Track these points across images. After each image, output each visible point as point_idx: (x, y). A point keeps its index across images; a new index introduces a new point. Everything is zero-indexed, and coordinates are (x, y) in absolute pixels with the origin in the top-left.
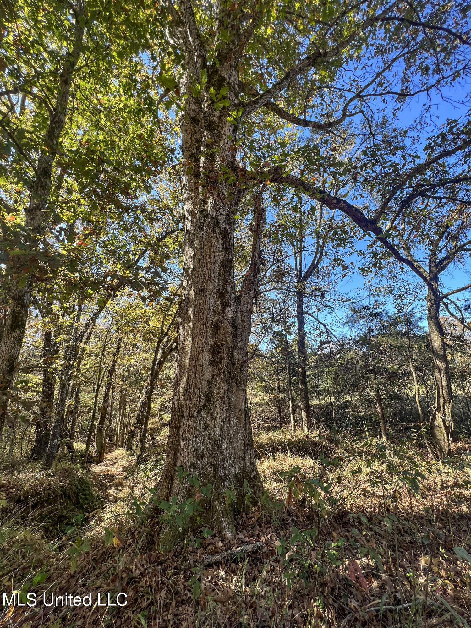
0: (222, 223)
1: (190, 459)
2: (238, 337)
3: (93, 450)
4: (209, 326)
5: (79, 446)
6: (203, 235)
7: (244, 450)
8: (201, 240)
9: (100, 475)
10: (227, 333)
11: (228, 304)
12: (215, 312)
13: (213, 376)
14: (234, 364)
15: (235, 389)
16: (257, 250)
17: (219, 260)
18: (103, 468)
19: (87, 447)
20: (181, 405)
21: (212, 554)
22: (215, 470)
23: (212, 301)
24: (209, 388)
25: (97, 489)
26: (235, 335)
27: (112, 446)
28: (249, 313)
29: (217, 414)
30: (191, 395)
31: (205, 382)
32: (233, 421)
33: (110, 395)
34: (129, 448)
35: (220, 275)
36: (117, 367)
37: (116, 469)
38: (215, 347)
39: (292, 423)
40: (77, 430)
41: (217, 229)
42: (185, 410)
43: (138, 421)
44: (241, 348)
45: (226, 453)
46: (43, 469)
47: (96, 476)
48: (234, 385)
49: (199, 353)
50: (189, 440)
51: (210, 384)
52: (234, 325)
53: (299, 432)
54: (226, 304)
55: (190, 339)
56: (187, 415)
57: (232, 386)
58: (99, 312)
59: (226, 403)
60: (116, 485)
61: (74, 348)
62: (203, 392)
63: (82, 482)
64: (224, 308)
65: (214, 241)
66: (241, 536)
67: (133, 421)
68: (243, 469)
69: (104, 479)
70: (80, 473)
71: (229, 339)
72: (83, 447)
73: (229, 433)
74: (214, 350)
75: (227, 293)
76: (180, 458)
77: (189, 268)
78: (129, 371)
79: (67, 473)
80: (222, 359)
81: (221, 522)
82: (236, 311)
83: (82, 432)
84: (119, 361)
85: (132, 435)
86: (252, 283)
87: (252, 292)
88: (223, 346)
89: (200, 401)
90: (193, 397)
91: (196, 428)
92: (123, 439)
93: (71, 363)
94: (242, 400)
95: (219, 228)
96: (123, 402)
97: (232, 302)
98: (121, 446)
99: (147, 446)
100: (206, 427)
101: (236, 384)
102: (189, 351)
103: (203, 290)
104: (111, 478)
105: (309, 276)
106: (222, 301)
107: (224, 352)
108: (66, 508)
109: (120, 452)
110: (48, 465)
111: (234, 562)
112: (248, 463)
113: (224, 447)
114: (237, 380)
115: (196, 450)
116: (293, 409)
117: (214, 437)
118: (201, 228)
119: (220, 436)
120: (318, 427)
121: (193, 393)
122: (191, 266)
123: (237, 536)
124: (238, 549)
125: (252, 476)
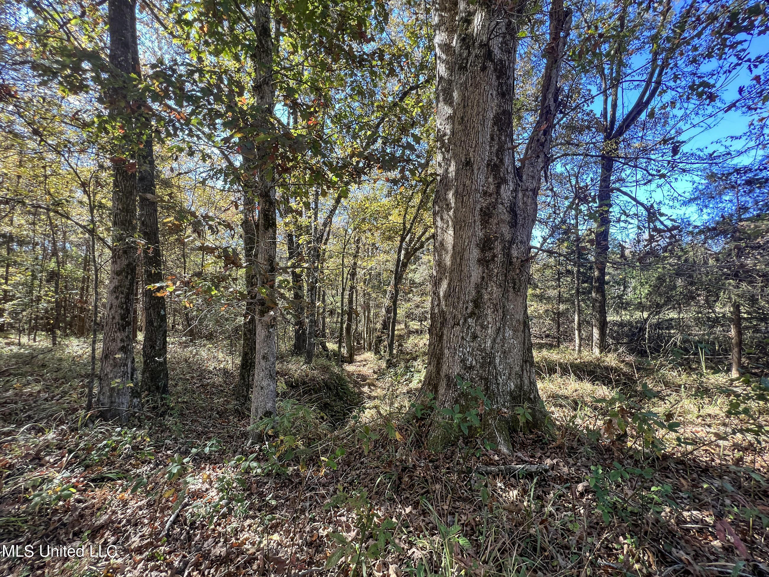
0: (497, 51)
1: (457, 369)
2: (518, 226)
3: (344, 351)
4: (477, 213)
5: (331, 346)
6: (467, 79)
7: (522, 367)
8: (464, 87)
9: (353, 374)
10: (503, 221)
11: (504, 181)
12: (485, 193)
13: (483, 278)
14: (511, 263)
15: (511, 295)
16: (552, 90)
17: (491, 115)
18: (354, 368)
19: (340, 347)
20: (443, 311)
21: (487, 464)
22: (486, 384)
23: (482, 177)
24: (478, 292)
25: (352, 386)
26: (513, 224)
27: (360, 349)
28: (535, 192)
29: (488, 323)
30: (456, 300)
31: (472, 285)
32: (509, 333)
33: (354, 299)
34: (377, 352)
35: (492, 139)
36: (358, 270)
37: (367, 371)
38: (485, 242)
39: (577, 341)
40: (327, 331)
41: (489, 64)
42: (448, 317)
43: (385, 326)
44: (521, 242)
45: (500, 368)
46: (306, 363)
47: (350, 375)
48: (511, 290)
49: (464, 250)
50: (456, 350)
51: (478, 288)
52: (512, 210)
53: (585, 353)
54: (501, 181)
55: (451, 232)
56: (452, 322)
57: (508, 291)
58: (335, 208)
59: (500, 311)
60: (369, 385)
61: (316, 250)
62: (471, 297)
63: (340, 378)
64: (498, 187)
65: (484, 84)
66: (519, 454)
67: (379, 326)
68: (520, 387)
69: (358, 378)
70: (336, 370)
71: (505, 230)
72: (335, 347)
73: (503, 346)
74: (484, 246)
75: (503, 164)
76: (445, 367)
77: (445, 135)
78: (370, 274)
79: (325, 369)
80: (494, 256)
81: (496, 436)
82: (515, 191)
83: (332, 333)
84: (359, 263)
85: (379, 341)
86: (542, 145)
87: (540, 160)
88: (497, 240)
89: (467, 308)
90: (458, 303)
91: (463, 338)
92: (370, 344)
93: (316, 265)
94: (520, 309)
95: (492, 61)
96: (367, 307)
97: (510, 177)
98: (370, 350)
99: (395, 352)
100: (475, 337)
101: (514, 288)
102: (450, 247)
103: (468, 163)
104: (364, 378)
105: (628, 126)
106: (495, 177)
107: (498, 248)
108: (329, 397)
109: (369, 355)
110: (308, 361)
111: (514, 476)
112: (526, 382)
113: (497, 361)
114: (515, 284)
115: (463, 361)
116: (579, 324)
117: (485, 349)
118: (463, 68)
119: (492, 348)
120: (616, 350)
121: (458, 298)
122: (448, 132)
123: (515, 454)
124: (518, 466)
125: (532, 397)
